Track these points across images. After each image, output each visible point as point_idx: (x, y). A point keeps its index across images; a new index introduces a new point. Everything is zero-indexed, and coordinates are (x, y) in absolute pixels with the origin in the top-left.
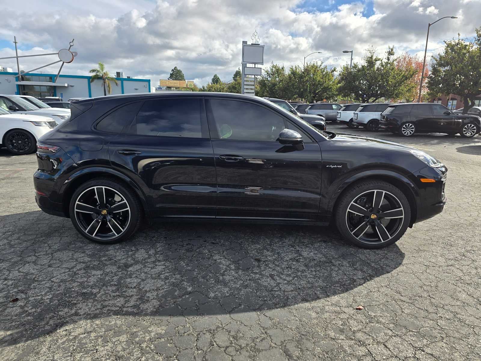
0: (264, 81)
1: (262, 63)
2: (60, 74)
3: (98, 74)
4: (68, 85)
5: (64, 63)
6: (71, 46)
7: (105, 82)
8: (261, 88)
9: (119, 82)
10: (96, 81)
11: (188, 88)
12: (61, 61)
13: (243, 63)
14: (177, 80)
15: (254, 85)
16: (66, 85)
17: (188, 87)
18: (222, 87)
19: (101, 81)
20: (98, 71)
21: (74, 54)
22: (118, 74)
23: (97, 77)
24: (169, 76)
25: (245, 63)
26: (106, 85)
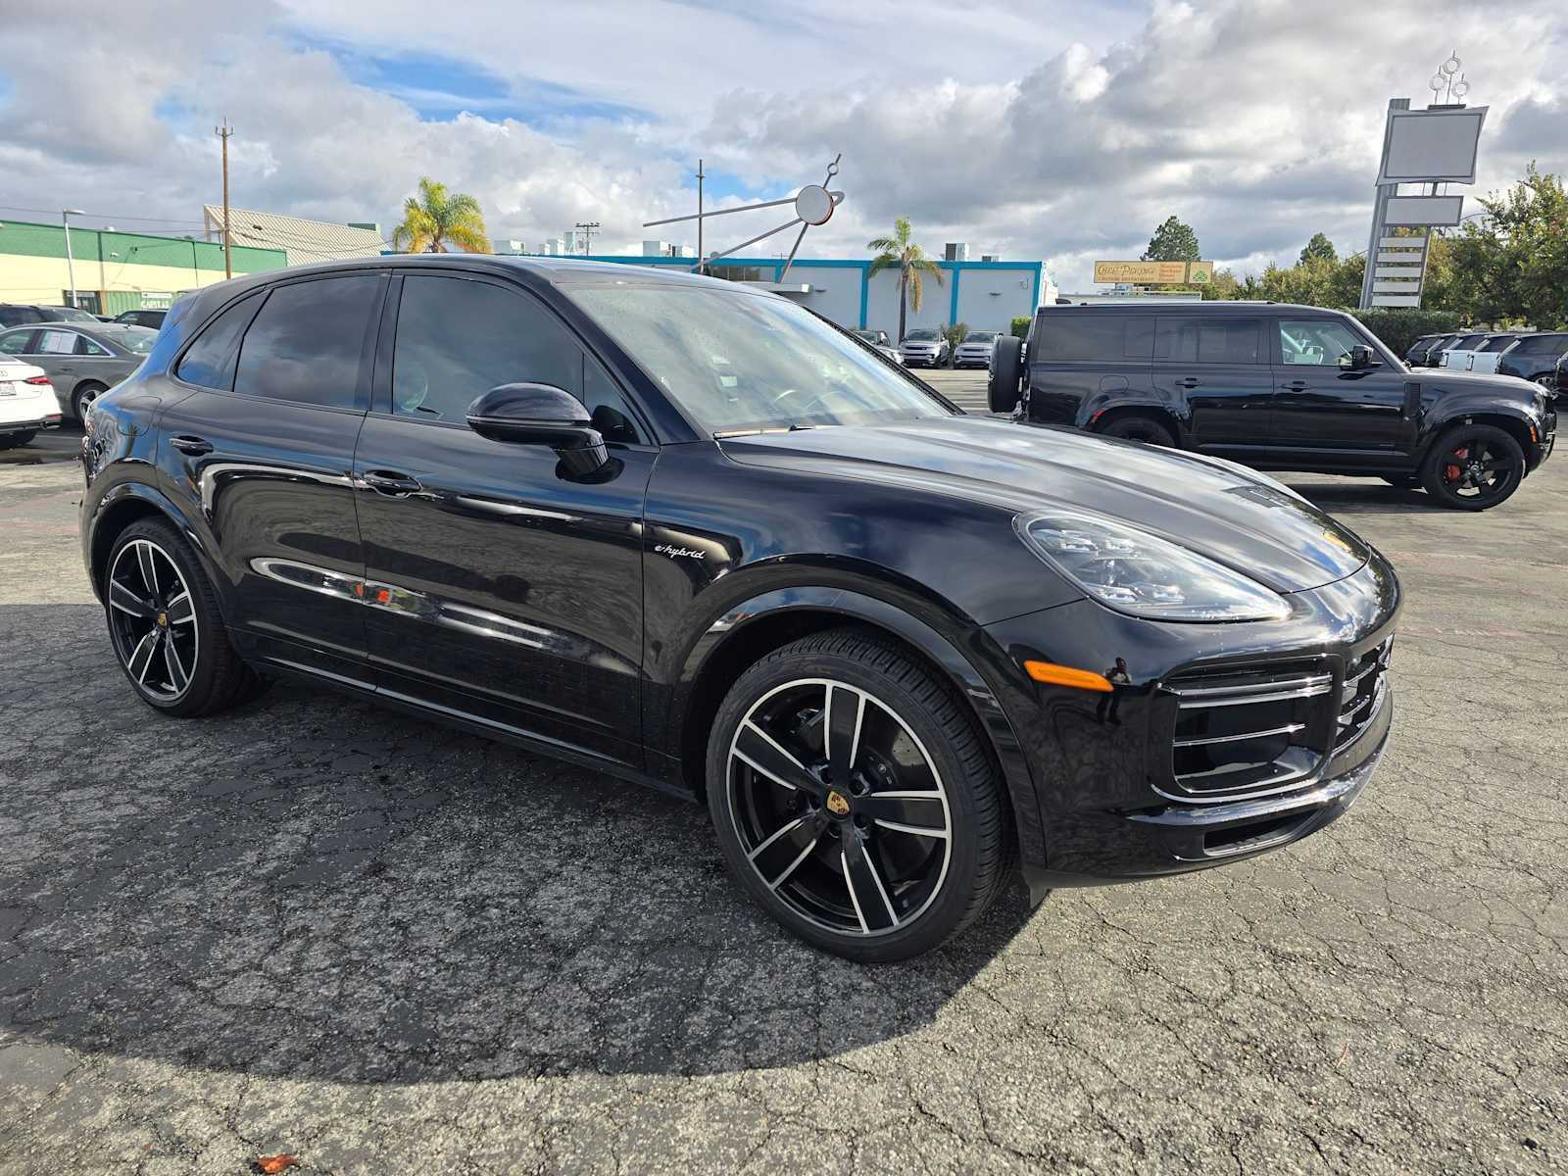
0: (1476, 245)
1: (1469, 178)
2: (795, 258)
3: (891, 251)
4: (811, 288)
5: (807, 224)
6: (831, 175)
7: (906, 277)
8: (1458, 274)
9: (947, 275)
10: (881, 273)
11: (1190, 286)
12: (801, 220)
13: (1383, 181)
14: (1171, 260)
15: (1420, 264)
16: (805, 288)
17: (1191, 281)
18: (1316, 280)
19: (897, 274)
20: (892, 244)
21: (835, 198)
22: (951, 249)
23: (887, 263)
24: (1145, 247)
25: (1391, 181)
26: (907, 286)
